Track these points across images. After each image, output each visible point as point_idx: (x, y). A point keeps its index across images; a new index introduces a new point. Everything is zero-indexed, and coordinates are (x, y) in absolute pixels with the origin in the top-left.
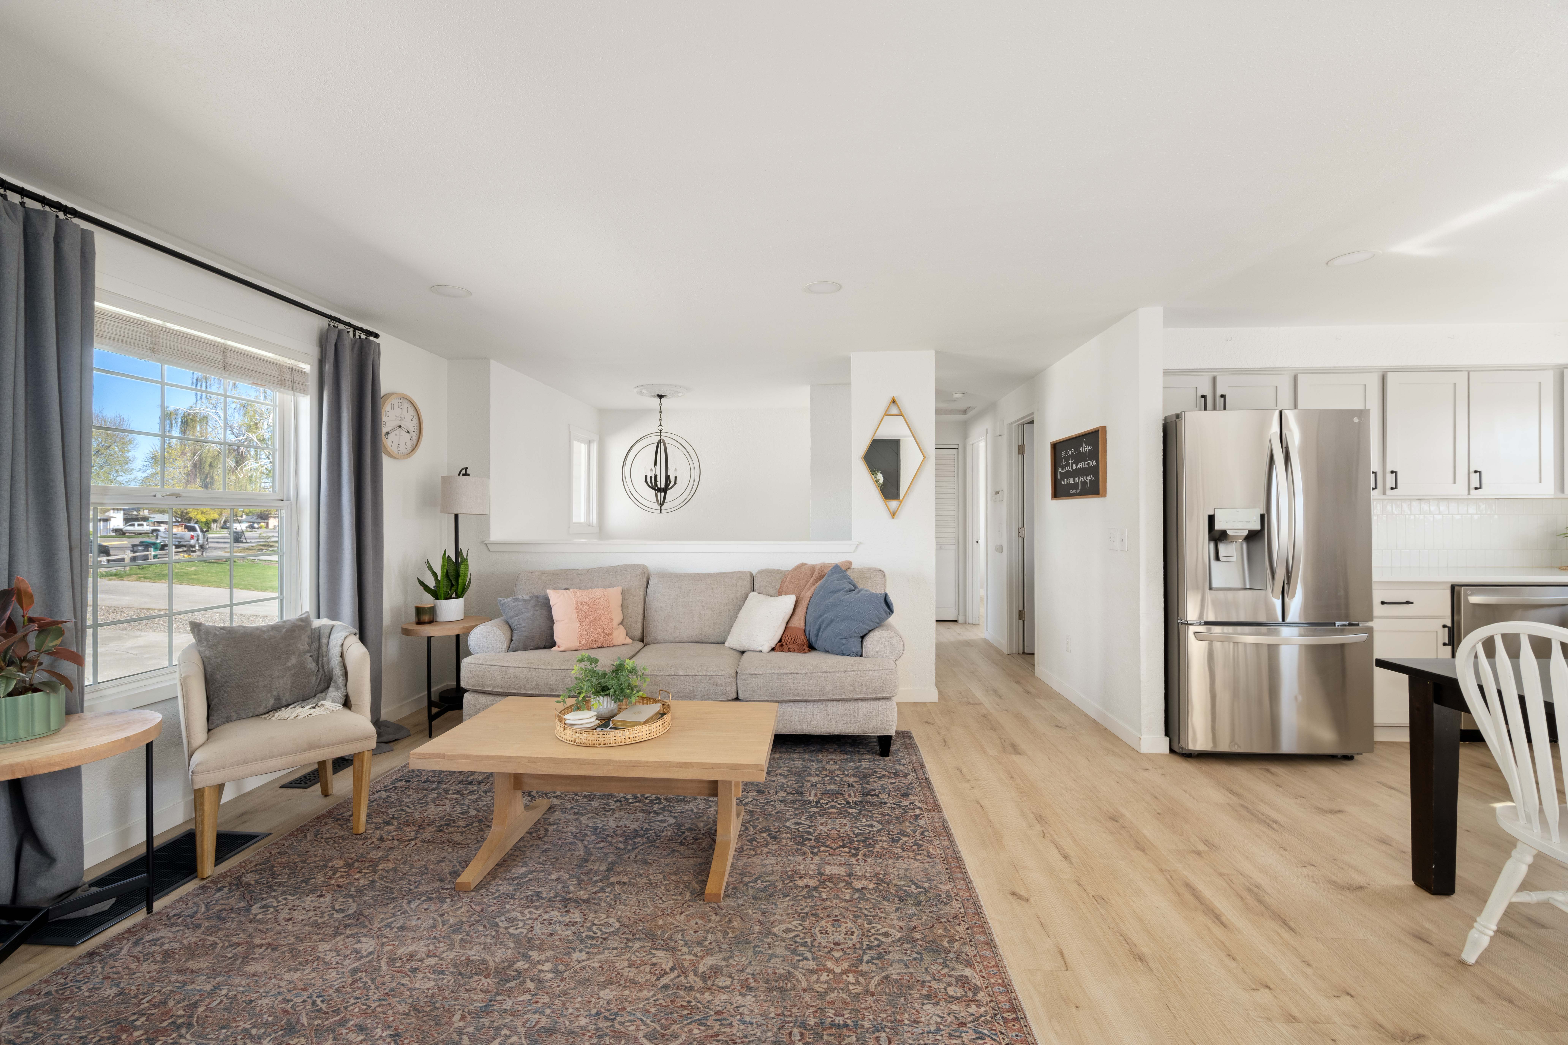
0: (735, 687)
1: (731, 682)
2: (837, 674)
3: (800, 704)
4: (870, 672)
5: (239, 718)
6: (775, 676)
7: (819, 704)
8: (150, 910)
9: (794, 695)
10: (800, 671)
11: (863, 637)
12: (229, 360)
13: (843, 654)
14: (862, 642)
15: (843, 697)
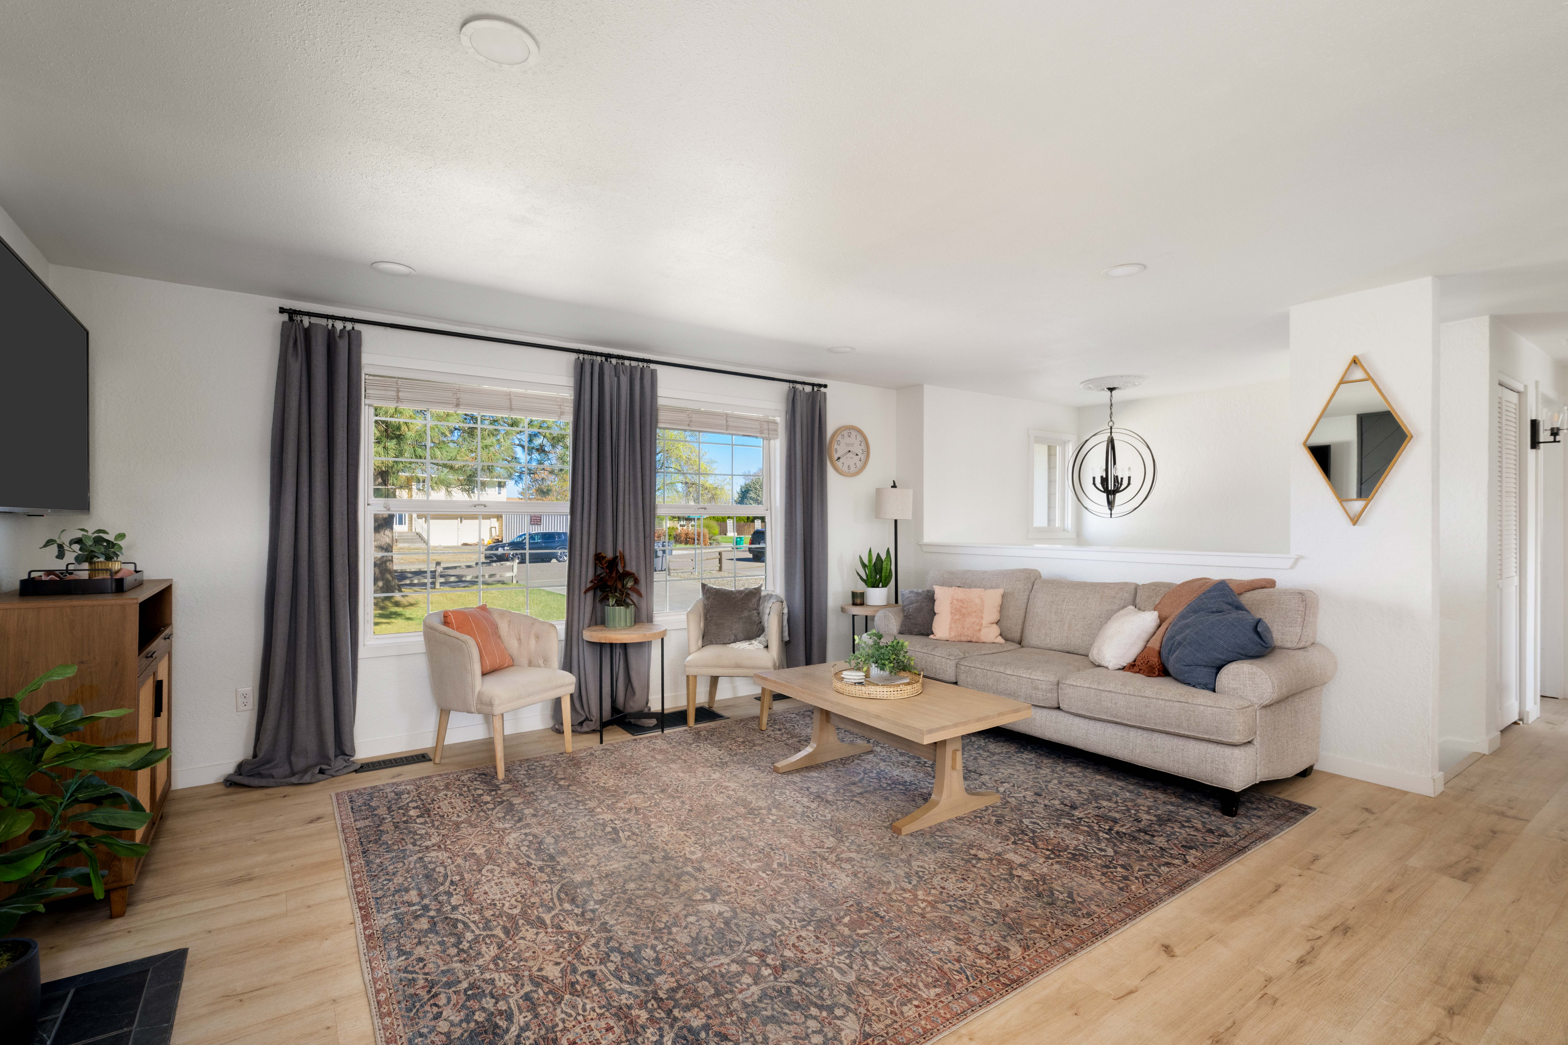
0: (1056, 695)
1: (1052, 689)
2: (1160, 702)
3: (1123, 727)
4: (1202, 708)
5: (717, 643)
6: (1093, 691)
7: (1144, 732)
8: (663, 731)
9: (1112, 715)
10: (1119, 691)
11: (1219, 669)
12: (730, 423)
13: (1189, 684)
14: (1217, 674)
15: (1167, 729)
